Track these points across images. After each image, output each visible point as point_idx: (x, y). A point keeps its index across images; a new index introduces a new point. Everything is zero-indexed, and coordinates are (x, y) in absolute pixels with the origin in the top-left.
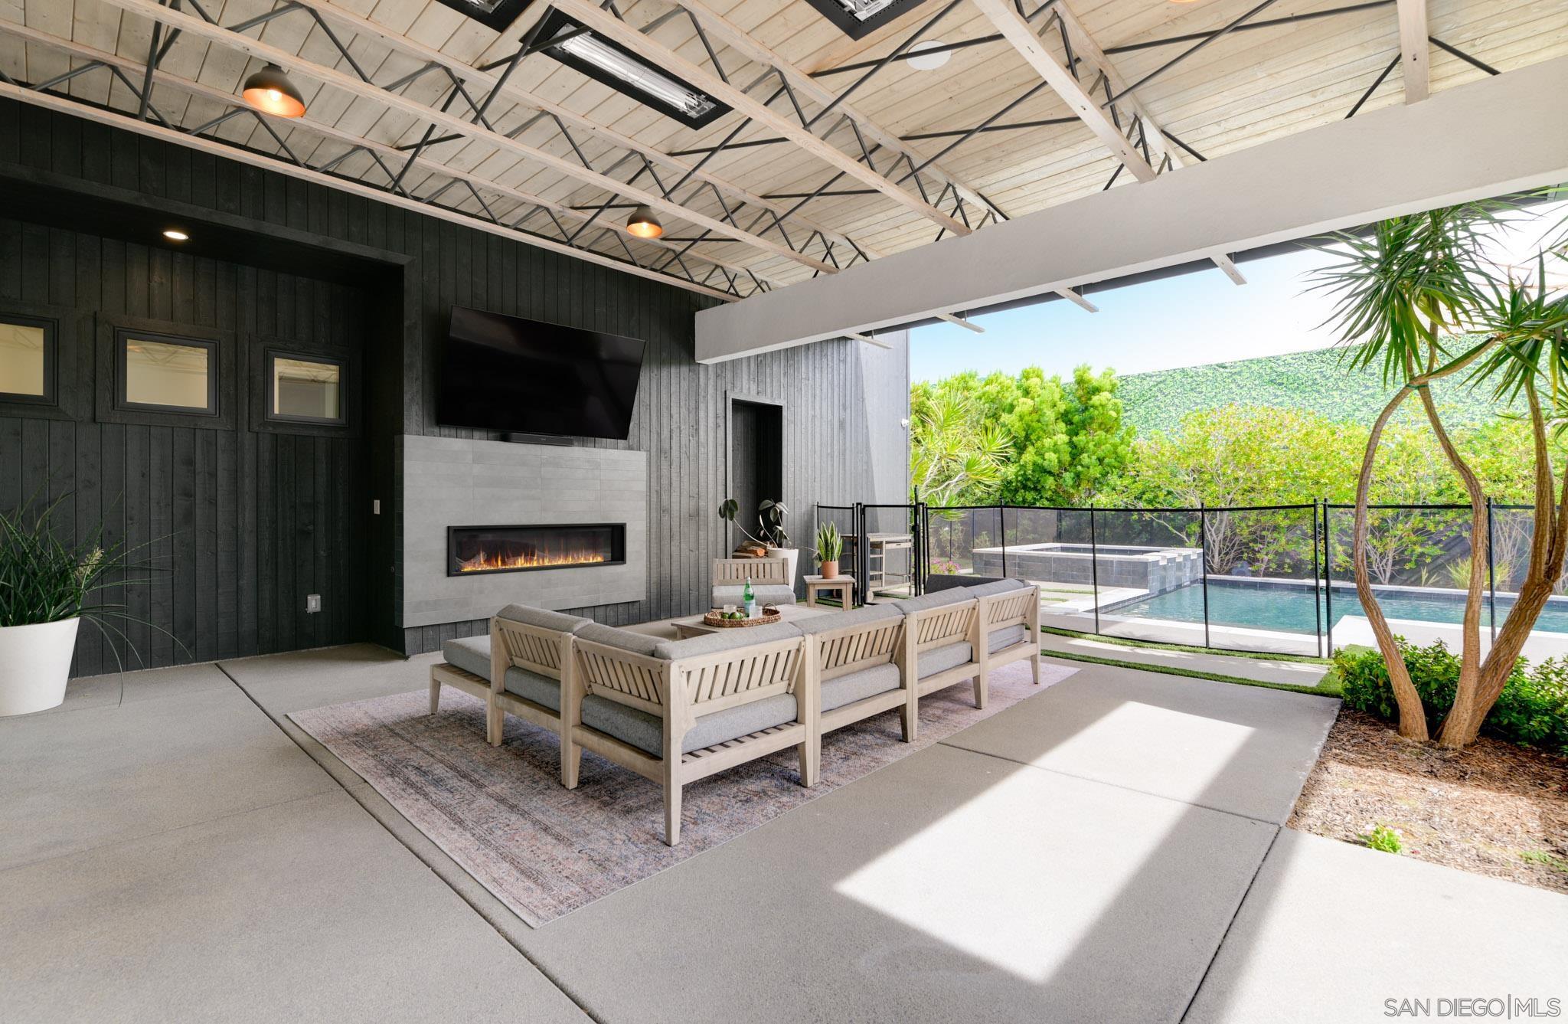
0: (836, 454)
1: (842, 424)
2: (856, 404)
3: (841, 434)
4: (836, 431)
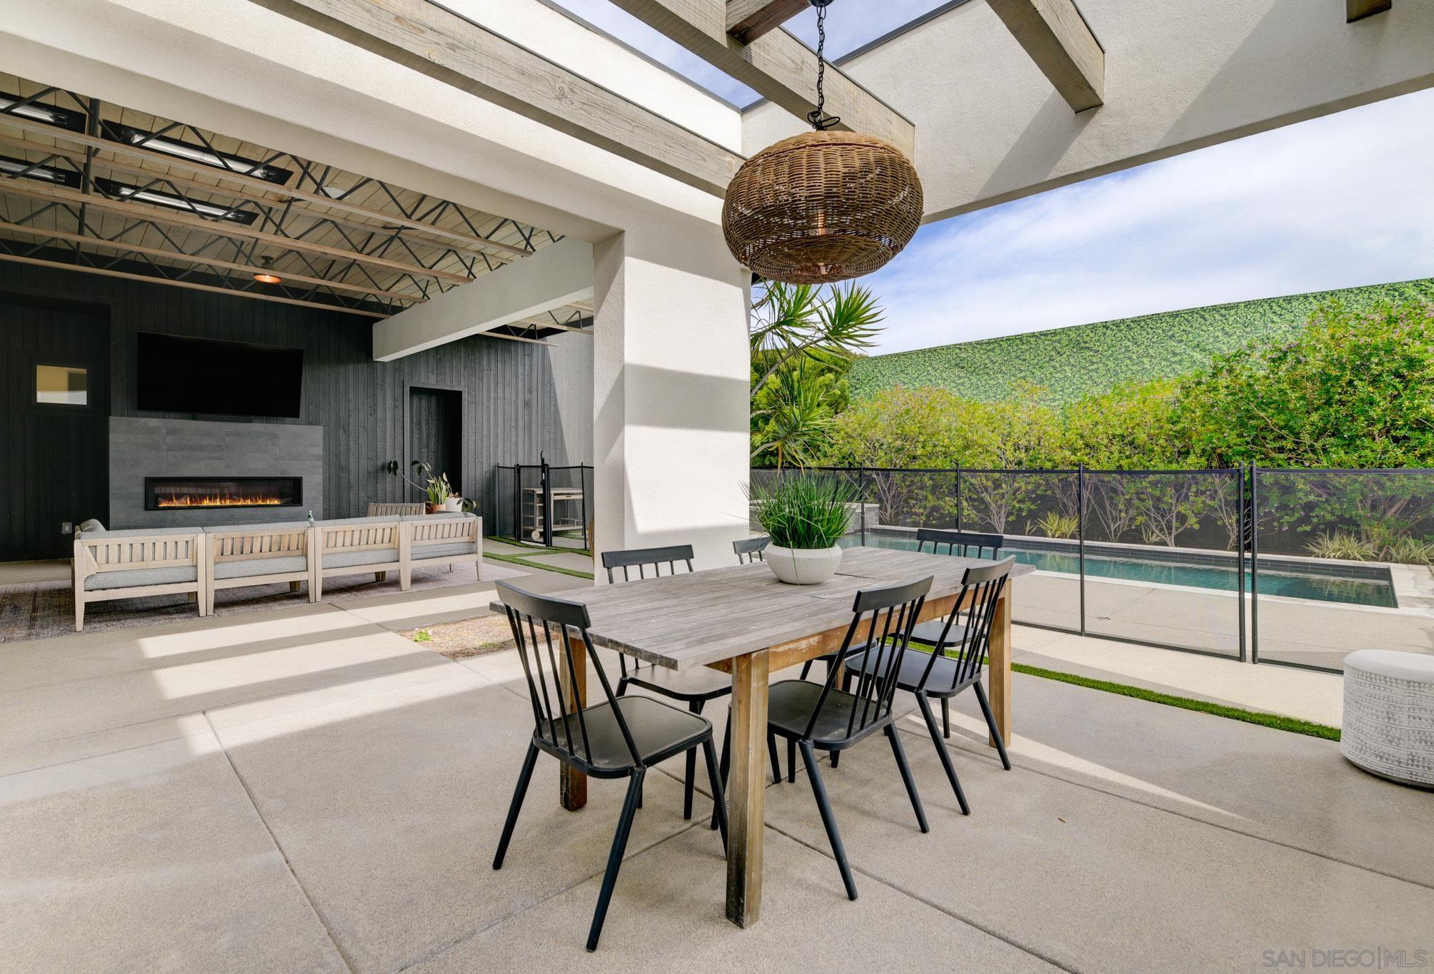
0: (521, 426)
1: (527, 404)
2: (543, 388)
3: (526, 412)
4: (520, 409)
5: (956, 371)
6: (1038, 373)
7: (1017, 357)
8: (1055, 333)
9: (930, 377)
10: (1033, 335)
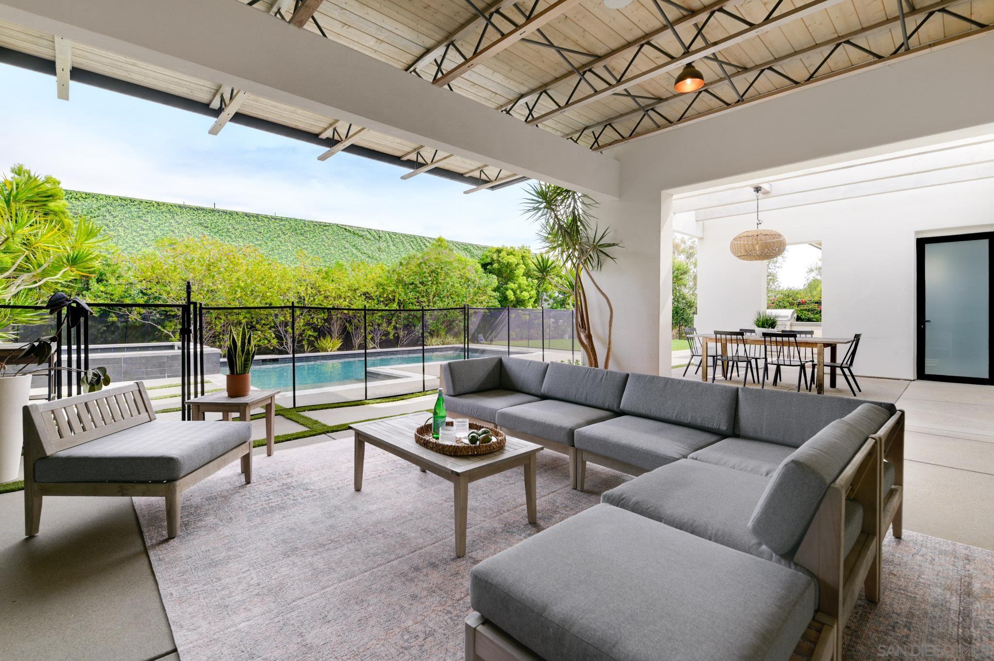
5: (200, 228)
6: (270, 244)
7: (255, 229)
8: (281, 219)
9: (171, 228)
10: (266, 217)
